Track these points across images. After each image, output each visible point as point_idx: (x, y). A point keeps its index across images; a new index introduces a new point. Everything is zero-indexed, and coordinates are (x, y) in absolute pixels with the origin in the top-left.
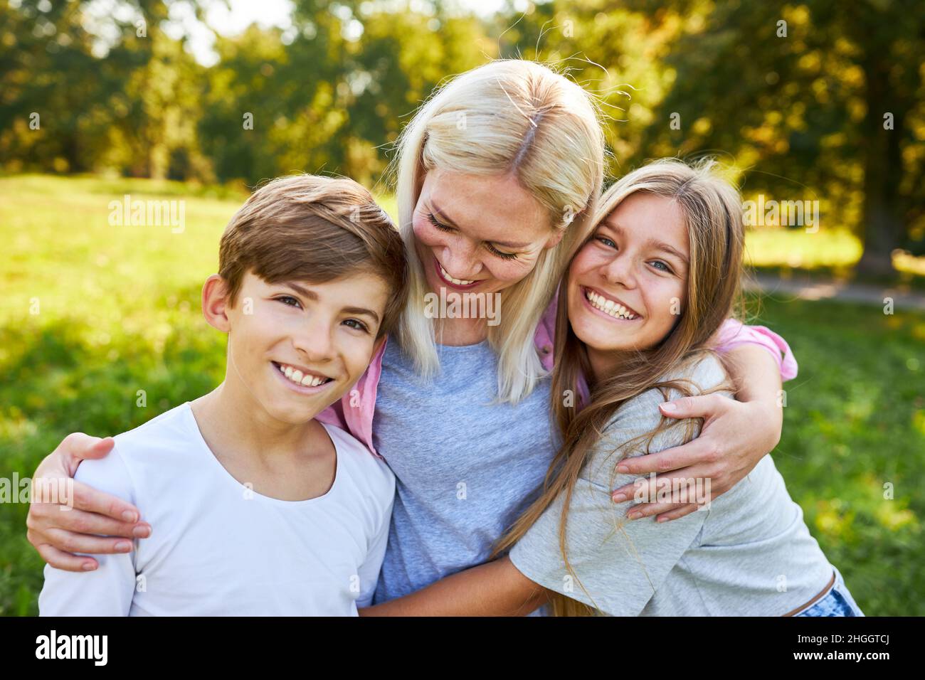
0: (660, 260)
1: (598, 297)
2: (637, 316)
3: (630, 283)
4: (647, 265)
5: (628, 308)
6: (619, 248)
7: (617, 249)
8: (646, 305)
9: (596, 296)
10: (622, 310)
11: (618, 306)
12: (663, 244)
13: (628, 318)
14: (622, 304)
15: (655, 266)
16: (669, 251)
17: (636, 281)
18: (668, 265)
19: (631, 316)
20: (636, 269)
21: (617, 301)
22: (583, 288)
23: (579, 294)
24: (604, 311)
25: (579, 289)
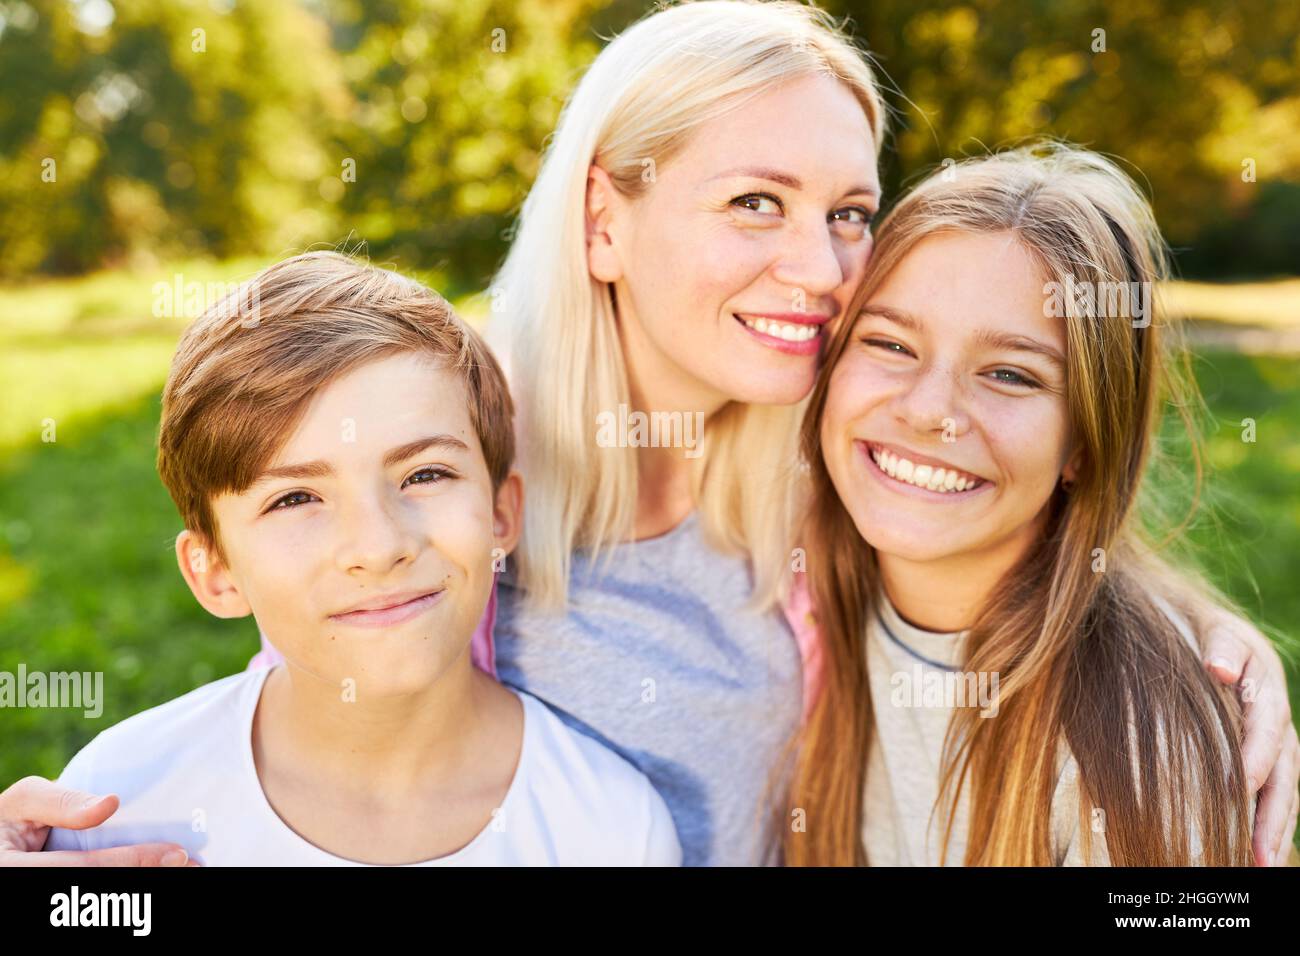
0: (1007, 368)
1: (898, 460)
2: (980, 482)
4: (982, 379)
5: (961, 472)
6: (920, 356)
7: (915, 356)
8: (997, 459)
9: (893, 459)
10: (951, 480)
11: (941, 472)
12: (1007, 336)
13: (965, 490)
14: (949, 468)
15: (998, 378)
16: (1022, 347)
17: (970, 417)
18: (1025, 372)
19: (971, 484)
20: (963, 392)
21: (936, 464)
22: (863, 446)
23: (859, 458)
24: (915, 484)
25: (855, 447)
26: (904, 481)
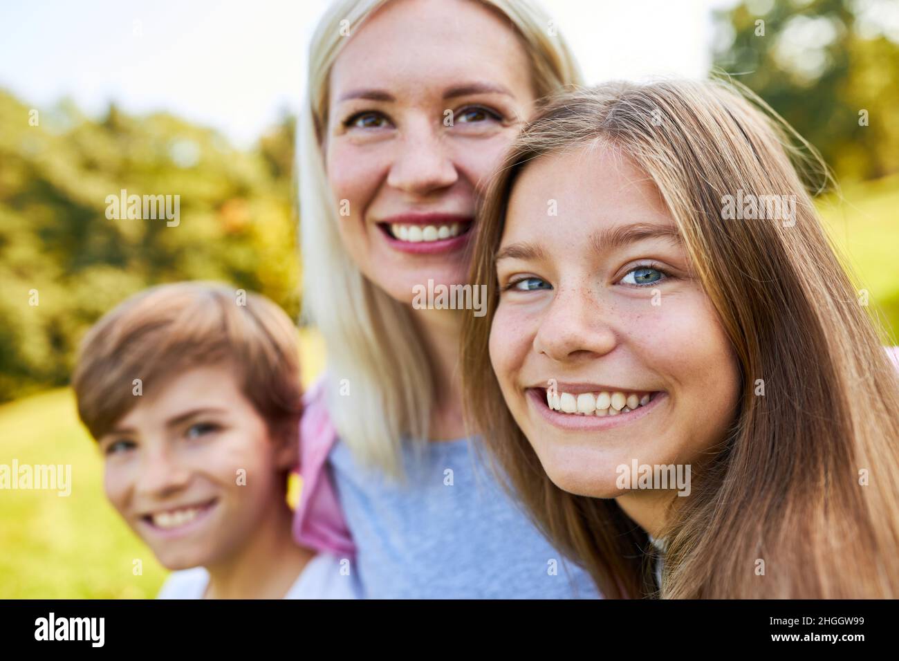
2: (653, 395)
3: (598, 340)
4: (616, 288)
5: (627, 391)
6: (553, 284)
7: (550, 287)
8: (653, 367)
10: (618, 401)
11: (603, 396)
12: (622, 229)
13: (640, 406)
14: (611, 391)
16: (641, 236)
17: (612, 331)
18: (655, 263)
19: (645, 399)
20: (598, 308)
21: (596, 390)
22: (535, 392)
23: (532, 404)
24: (583, 415)
25: (528, 396)
26: (573, 414)
